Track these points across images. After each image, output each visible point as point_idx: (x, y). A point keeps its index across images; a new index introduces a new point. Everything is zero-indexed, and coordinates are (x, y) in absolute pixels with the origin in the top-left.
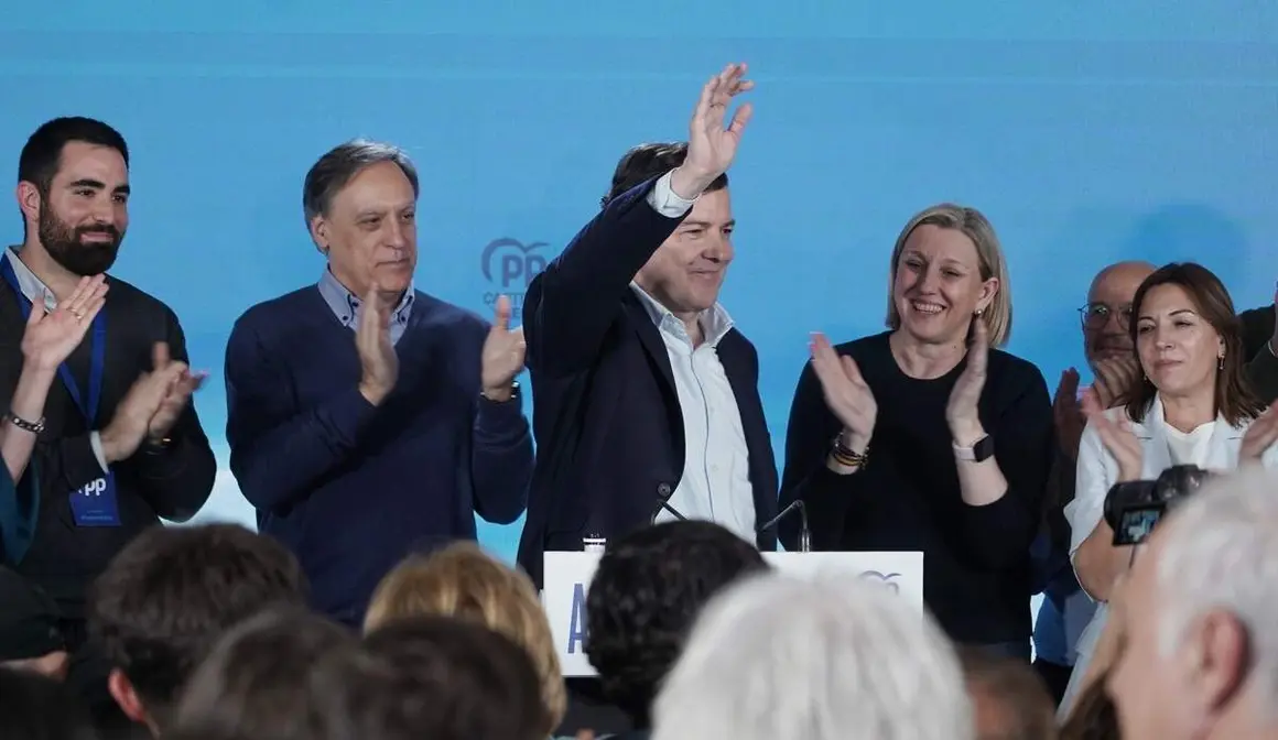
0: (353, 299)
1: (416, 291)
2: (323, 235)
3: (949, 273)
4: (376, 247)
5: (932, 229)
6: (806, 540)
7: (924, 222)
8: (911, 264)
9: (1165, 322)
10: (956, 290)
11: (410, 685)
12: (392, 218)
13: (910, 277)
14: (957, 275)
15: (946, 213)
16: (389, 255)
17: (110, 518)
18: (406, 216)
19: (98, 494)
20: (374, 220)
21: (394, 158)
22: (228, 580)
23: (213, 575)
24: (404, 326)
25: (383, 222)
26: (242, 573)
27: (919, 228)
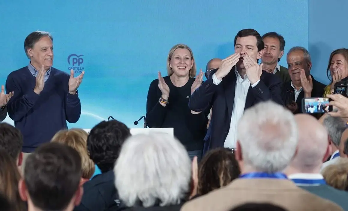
0: (36, 70)
2: (31, 53)
3: (187, 58)
4: (45, 56)
8: (177, 58)
11: (48, 164)
12: (49, 49)
13: (177, 61)
15: (182, 45)
16: (48, 58)
20: (45, 49)
21: (48, 35)
22: (4, 135)
24: (49, 76)
25: (47, 50)
26: (7, 133)
27: (177, 49)
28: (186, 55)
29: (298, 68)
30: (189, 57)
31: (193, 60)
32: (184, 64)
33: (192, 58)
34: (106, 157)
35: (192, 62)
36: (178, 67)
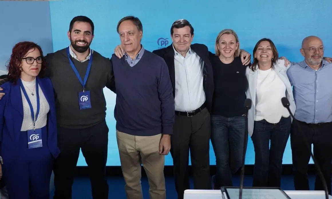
12: (126, 34)
13: (223, 46)
17: (89, 106)
18: (129, 34)
19: (86, 101)
27: (223, 35)
28: (231, 40)
30: (234, 41)
31: (238, 43)
32: (229, 48)
33: (237, 41)
35: (237, 44)
36: (224, 50)
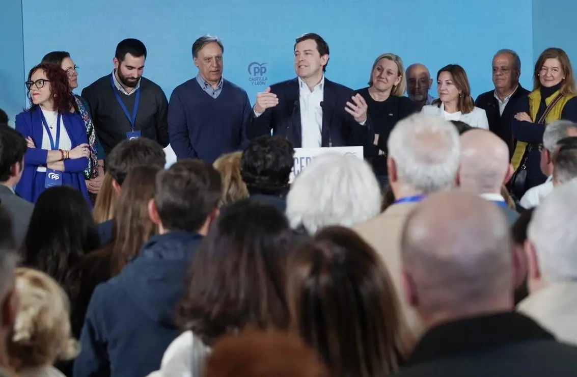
0: (206, 83)
1: (224, 79)
3: (389, 73)
4: (210, 67)
5: (386, 59)
6: (330, 144)
7: (383, 57)
8: (378, 69)
9: (444, 83)
10: (390, 78)
12: (214, 59)
13: (378, 73)
14: (392, 74)
15: (390, 55)
16: (213, 69)
18: (219, 58)
20: (208, 59)
21: (216, 40)
22: (145, 155)
23: (141, 154)
24: (221, 90)
25: (211, 60)
26: (149, 153)
29: (503, 74)
33: (400, 73)
34: (257, 182)
